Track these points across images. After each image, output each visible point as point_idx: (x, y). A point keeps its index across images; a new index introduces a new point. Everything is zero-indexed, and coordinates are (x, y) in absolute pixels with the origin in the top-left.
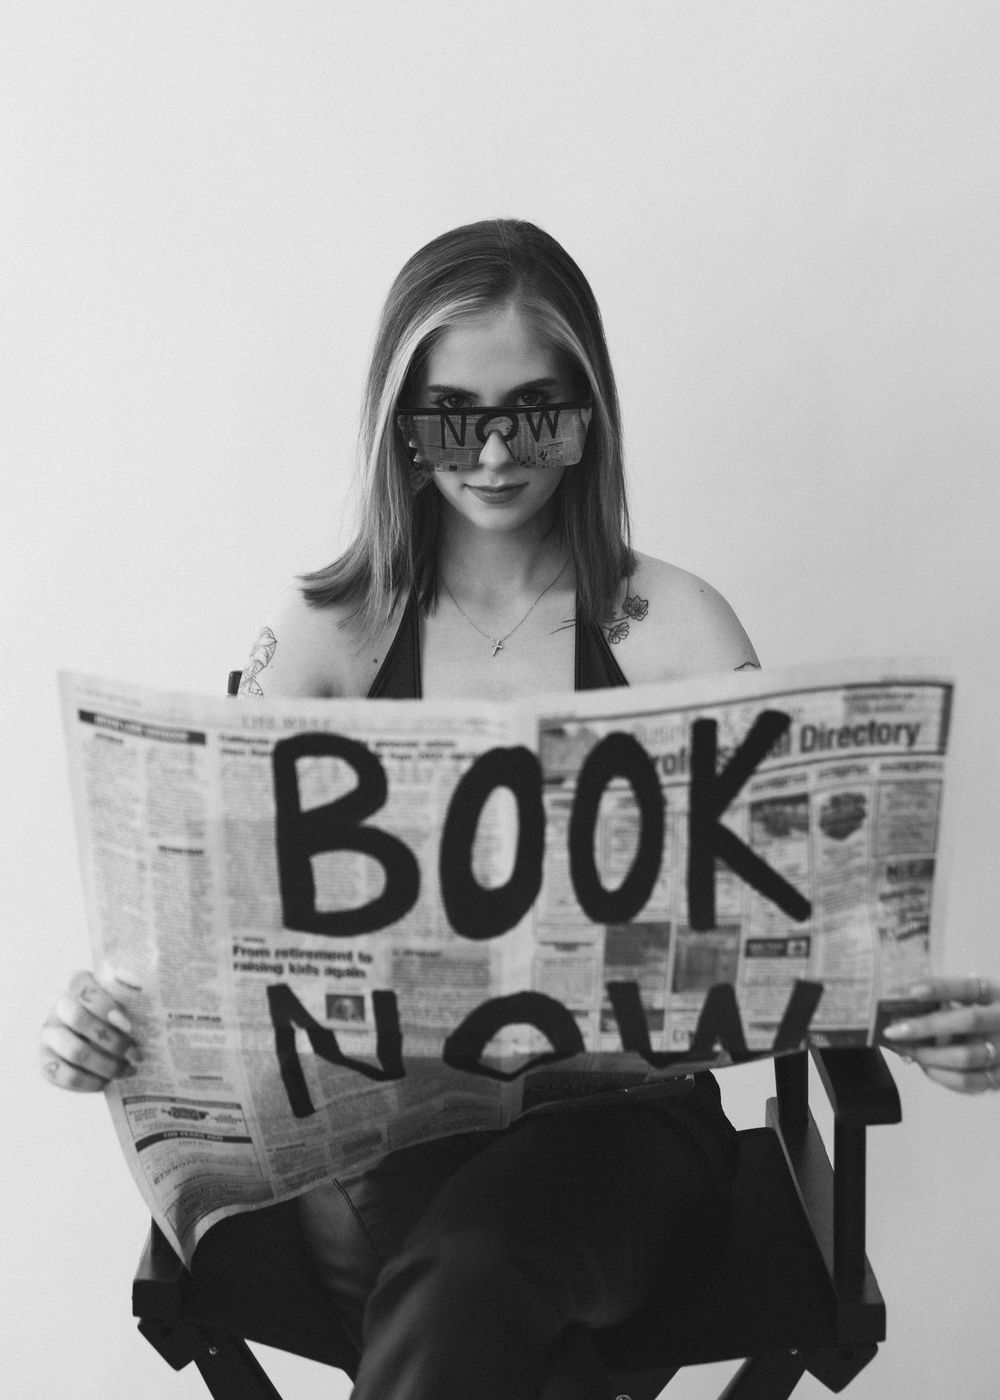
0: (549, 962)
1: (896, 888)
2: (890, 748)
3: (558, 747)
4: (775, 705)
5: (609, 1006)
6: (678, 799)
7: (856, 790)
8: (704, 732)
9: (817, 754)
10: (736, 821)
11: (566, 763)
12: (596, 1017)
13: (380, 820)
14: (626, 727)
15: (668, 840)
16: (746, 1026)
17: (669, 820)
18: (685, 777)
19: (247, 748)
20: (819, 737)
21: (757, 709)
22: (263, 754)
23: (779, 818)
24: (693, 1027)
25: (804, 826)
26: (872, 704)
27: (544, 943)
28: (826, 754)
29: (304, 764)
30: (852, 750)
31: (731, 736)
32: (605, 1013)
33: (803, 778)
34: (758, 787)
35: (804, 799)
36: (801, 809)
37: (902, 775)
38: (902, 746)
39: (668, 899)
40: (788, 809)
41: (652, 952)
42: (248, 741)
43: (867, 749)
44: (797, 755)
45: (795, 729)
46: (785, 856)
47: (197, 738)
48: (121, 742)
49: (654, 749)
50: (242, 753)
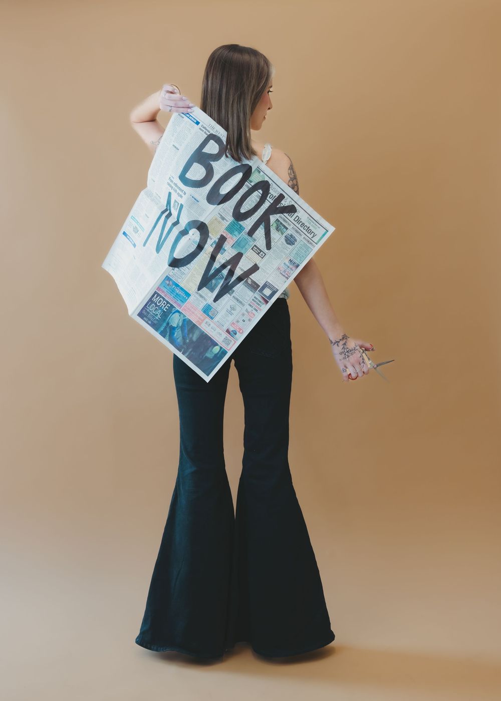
0: (216, 219)
1: (288, 265)
2: (308, 235)
3: (257, 173)
4: (296, 206)
5: (217, 240)
6: (266, 205)
7: (296, 238)
8: (281, 197)
9: (295, 223)
10: (273, 218)
11: (255, 178)
12: (213, 241)
13: (214, 164)
14: (270, 182)
15: (259, 211)
16: (238, 267)
17: (262, 207)
18: (272, 202)
19: (205, 131)
20: (298, 220)
21: (293, 203)
22: (207, 134)
23: (280, 227)
24: (228, 259)
25: (282, 234)
26: (312, 223)
27: (219, 214)
28: (297, 225)
29: (212, 142)
30: (302, 229)
31: (285, 203)
32: (215, 242)
33: (290, 225)
34: (280, 217)
35: (287, 229)
36: (285, 230)
37: (306, 242)
38: (311, 236)
39: (248, 223)
40: (283, 227)
41: (236, 233)
42: (206, 129)
43: (304, 231)
44: (292, 219)
45: (296, 214)
46: (274, 234)
47: (198, 123)
48: (183, 118)
49: (271, 191)
50: (203, 131)
